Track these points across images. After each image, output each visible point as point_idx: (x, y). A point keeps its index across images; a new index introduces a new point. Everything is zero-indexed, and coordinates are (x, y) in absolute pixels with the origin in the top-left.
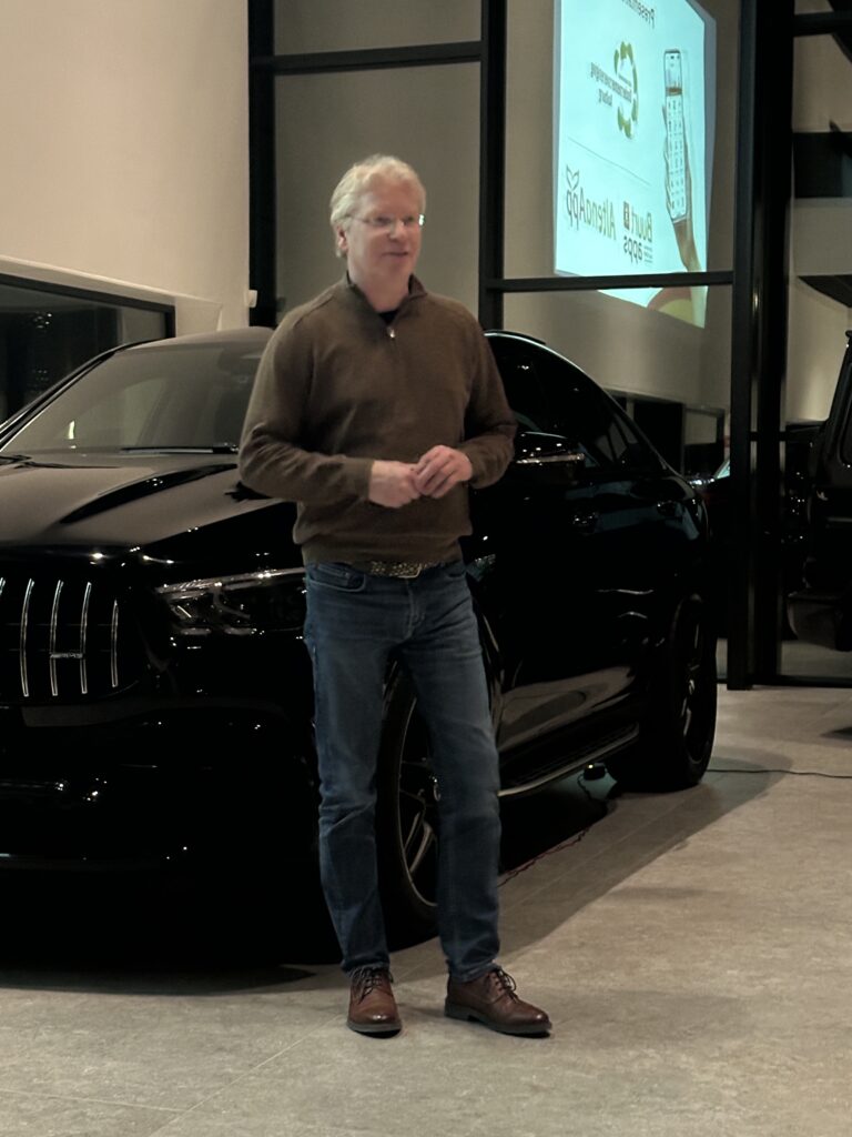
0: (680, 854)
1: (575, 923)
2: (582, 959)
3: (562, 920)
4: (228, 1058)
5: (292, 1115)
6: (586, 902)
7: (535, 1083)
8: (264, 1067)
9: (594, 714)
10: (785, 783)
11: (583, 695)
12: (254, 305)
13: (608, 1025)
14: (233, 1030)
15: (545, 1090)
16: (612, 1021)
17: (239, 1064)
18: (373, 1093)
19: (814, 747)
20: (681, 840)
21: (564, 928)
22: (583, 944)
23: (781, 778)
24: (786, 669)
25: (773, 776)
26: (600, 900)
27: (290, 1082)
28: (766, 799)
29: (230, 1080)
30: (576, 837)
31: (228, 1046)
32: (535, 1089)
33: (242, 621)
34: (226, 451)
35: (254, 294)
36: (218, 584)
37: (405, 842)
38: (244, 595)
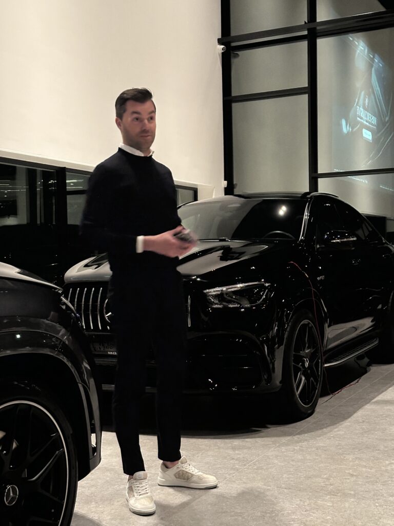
1: (359, 413)
2: (364, 427)
3: (355, 412)
4: (236, 462)
5: (262, 483)
6: (363, 406)
7: (351, 473)
8: (250, 466)
9: (361, 335)
11: (356, 329)
12: (226, 186)
13: (377, 451)
14: (237, 452)
15: (356, 475)
16: (379, 450)
17: (240, 464)
18: (291, 476)
21: (355, 415)
22: (363, 421)
26: (368, 405)
27: (260, 471)
29: (238, 470)
30: (356, 381)
31: (236, 458)
32: (352, 475)
33: (234, 302)
34: (224, 240)
35: (226, 182)
36: (224, 289)
37: (295, 382)
38: (234, 293)
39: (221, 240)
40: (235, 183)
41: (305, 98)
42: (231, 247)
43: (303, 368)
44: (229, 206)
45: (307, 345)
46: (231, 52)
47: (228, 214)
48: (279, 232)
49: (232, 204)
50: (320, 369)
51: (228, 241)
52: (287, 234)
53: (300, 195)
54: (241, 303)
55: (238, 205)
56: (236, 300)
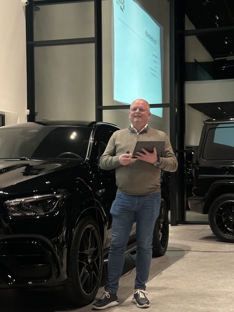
0: (160, 276)
10: (189, 254)
12: (29, 114)
19: (197, 243)
20: (160, 272)
23: (188, 253)
24: (187, 219)
25: (186, 252)
28: (184, 259)
30: (129, 272)
33: (31, 211)
34: (24, 159)
35: (29, 110)
36: (23, 200)
37: (80, 276)
38: (31, 203)
39: (22, 159)
40: (36, 111)
41: (92, 46)
42: (30, 165)
43: (86, 263)
44: (29, 131)
45: (90, 245)
46: (34, 5)
47: (28, 138)
48: (69, 153)
49: (31, 130)
50: (100, 264)
51: (27, 160)
52: (76, 155)
53: (88, 124)
54: (37, 211)
55: (36, 131)
56: (33, 209)
